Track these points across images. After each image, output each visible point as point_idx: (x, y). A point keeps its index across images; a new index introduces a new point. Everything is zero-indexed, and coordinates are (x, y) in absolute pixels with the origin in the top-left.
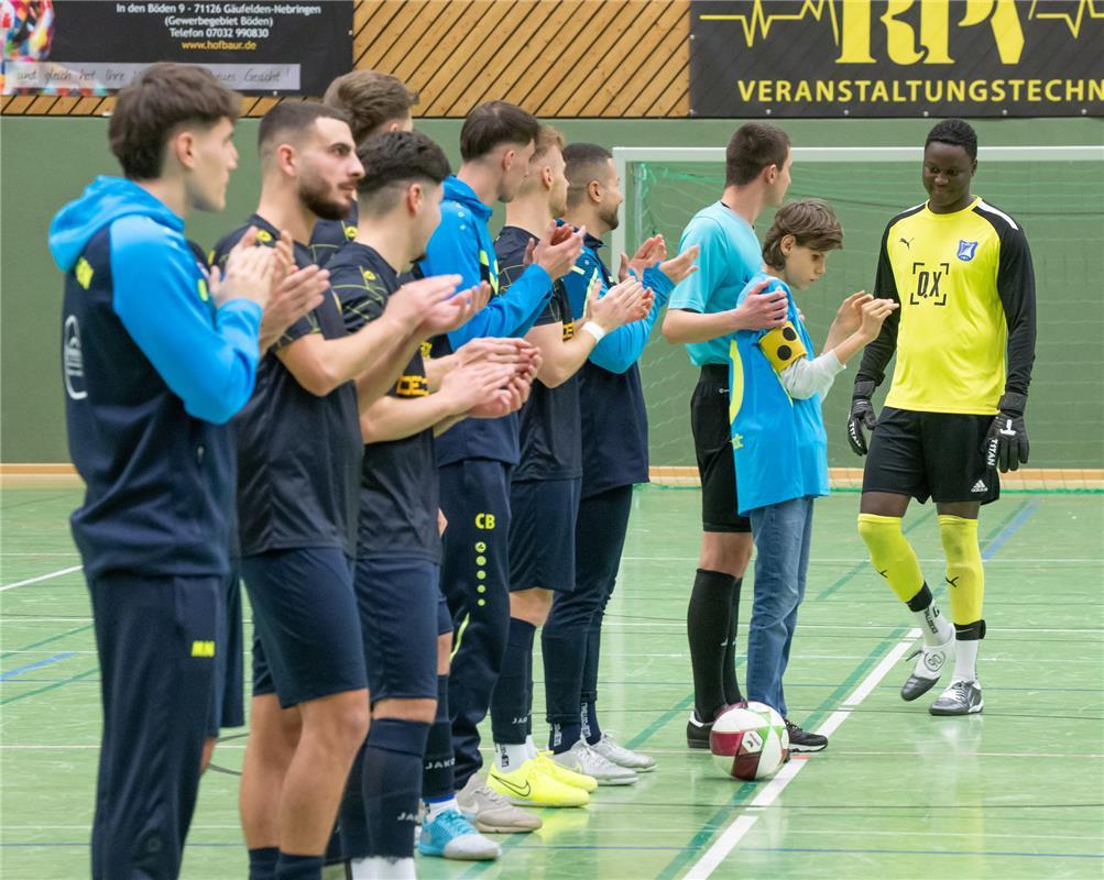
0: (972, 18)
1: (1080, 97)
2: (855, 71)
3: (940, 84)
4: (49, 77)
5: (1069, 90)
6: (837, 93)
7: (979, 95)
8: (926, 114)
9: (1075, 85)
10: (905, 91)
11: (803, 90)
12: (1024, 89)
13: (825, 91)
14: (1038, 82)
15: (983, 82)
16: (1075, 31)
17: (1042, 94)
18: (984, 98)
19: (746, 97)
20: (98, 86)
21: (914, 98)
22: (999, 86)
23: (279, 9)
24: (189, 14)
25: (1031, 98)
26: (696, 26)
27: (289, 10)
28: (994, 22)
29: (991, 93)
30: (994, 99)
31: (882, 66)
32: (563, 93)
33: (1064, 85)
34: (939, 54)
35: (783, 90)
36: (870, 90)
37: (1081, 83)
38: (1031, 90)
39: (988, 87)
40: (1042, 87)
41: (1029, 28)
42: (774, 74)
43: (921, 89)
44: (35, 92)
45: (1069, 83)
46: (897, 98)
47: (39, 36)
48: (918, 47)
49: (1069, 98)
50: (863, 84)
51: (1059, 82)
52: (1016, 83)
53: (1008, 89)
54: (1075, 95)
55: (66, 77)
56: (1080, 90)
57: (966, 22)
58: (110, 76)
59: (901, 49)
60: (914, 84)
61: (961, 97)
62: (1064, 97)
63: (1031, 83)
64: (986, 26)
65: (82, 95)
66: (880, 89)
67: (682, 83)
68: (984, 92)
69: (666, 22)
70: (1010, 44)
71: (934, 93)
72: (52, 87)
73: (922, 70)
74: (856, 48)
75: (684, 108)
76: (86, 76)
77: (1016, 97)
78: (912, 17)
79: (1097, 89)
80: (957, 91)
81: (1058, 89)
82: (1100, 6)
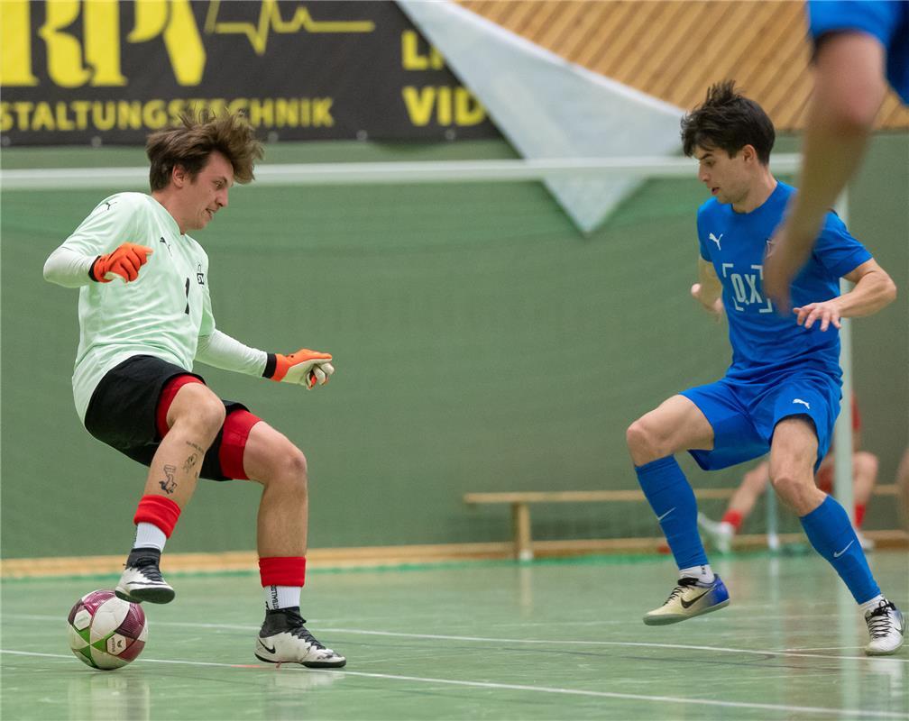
1: (269, 122)
2: (15, 93)
3: (111, 106)
5: (257, 112)
7: (157, 120)
8: (96, 141)
9: (262, 105)
10: (71, 115)
15: (160, 104)
16: (260, 45)
18: (162, 122)
21: (82, 123)
22: (178, 108)
28: (171, 35)
29: (170, 117)
31: (45, 89)
33: (249, 109)
36: (31, 115)
37: (269, 104)
39: (166, 109)
40: (227, 108)
41: (210, 42)
43: (90, 115)
45: (255, 104)
46: (63, 124)
48: (85, 65)
49: (256, 122)
50: (23, 108)
51: (243, 103)
52: (197, 105)
56: (268, 113)
57: (136, 36)
59: (65, 69)
60: (81, 107)
61: (136, 123)
63: (215, 104)
64: (158, 41)
66: (43, 116)
68: (162, 116)
70: (188, 61)
71: (104, 116)
73: (88, 92)
74: (13, 68)
78: (76, 29)
79: (288, 112)
80: (130, 115)
81: (247, 112)
82: (287, 12)
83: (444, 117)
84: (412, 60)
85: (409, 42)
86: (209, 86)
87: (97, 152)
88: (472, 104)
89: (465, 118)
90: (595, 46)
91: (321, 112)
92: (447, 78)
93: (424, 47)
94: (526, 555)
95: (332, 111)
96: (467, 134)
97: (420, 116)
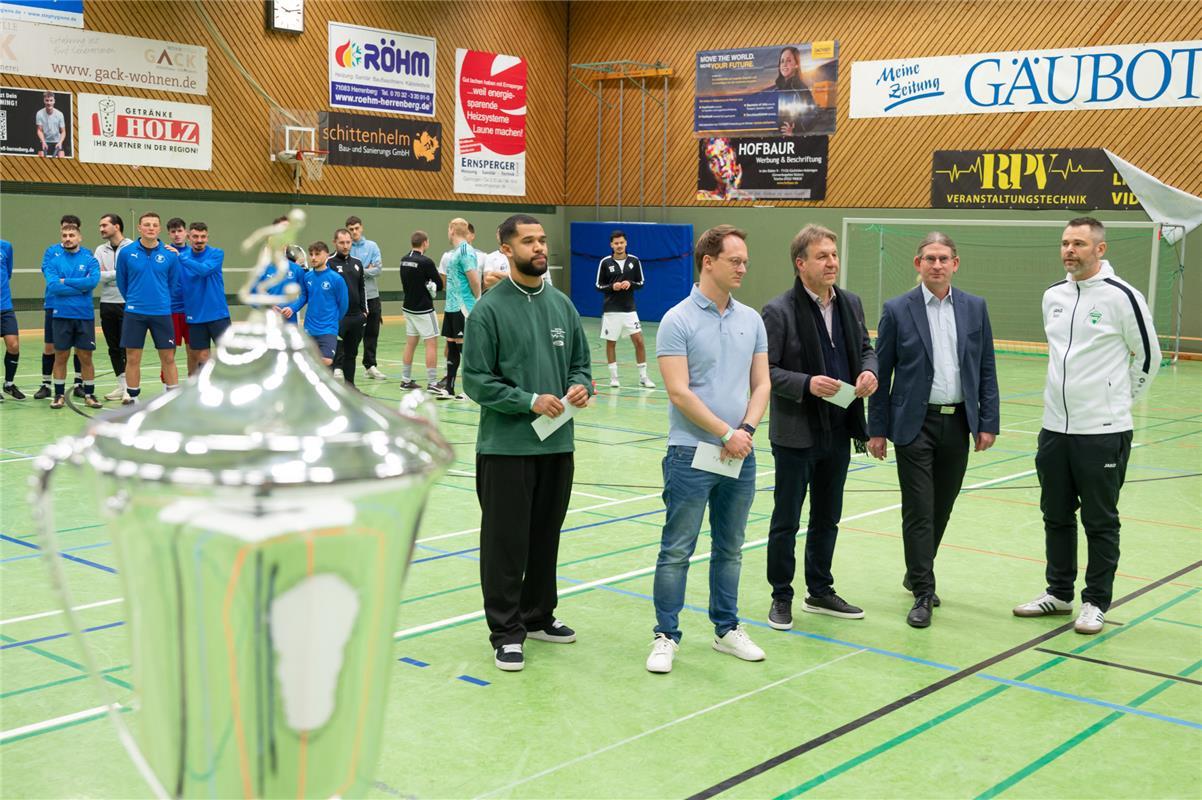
0: (1029, 172)
1: (1066, 202)
2: (988, 191)
3: (1016, 196)
4: (740, 194)
5: (1062, 199)
6: (981, 200)
8: (1011, 208)
9: (1064, 198)
10: (1004, 199)
11: (969, 198)
12: (1045, 199)
13: (977, 199)
14: (1051, 196)
15: (1031, 196)
16: (1065, 177)
17: (1052, 201)
18: (1031, 202)
19: (950, 201)
20: (753, 197)
21: (1007, 201)
22: (1037, 198)
23: (805, 170)
24: (780, 173)
25: (1048, 202)
26: (934, 175)
27: (808, 171)
28: (1037, 173)
29: (1034, 200)
30: (1035, 202)
31: (996, 190)
32: (890, 200)
33: (1060, 198)
34: (1016, 186)
35: (962, 198)
36: (992, 199)
37: (1066, 197)
38: (1048, 199)
39: (1033, 198)
40: (1052, 198)
41: (1049, 176)
42: (959, 192)
43: (1009, 199)
44: (736, 199)
45: (1062, 197)
46: (1001, 202)
47: (738, 181)
48: (1010, 183)
49: (1061, 202)
50: (989, 196)
51: (1058, 196)
52: (1043, 197)
53: (1040, 199)
54: (1064, 201)
55: (744, 194)
56: (1066, 200)
57: (1025, 174)
58: (756, 194)
59: (1003, 184)
60: (1007, 196)
61: (1023, 201)
63: (1048, 197)
64: (1033, 175)
65: (749, 200)
66: (995, 199)
67: (929, 196)
68: (1031, 200)
69: (924, 174)
70: (1042, 182)
71: (1014, 200)
72: (741, 197)
73: (1010, 191)
74: (988, 184)
75: (929, 205)
76: (751, 193)
77: (1043, 202)
78: (1008, 171)
79: (1072, 199)
80: (1022, 199)
81: (1058, 199)
82: (1075, 167)
83: (1125, 202)
84: (1116, 183)
85: (1116, 175)
86: (1047, 191)
87: (1010, 211)
88: (1135, 199)
89: (1131, 202)
90: (1182, 178)
91: (1083, 199)
92: (1126, 189)
93: (1120, 179)
95: (1086, 199)
96: (1132, 208)
97: (1116, 201)
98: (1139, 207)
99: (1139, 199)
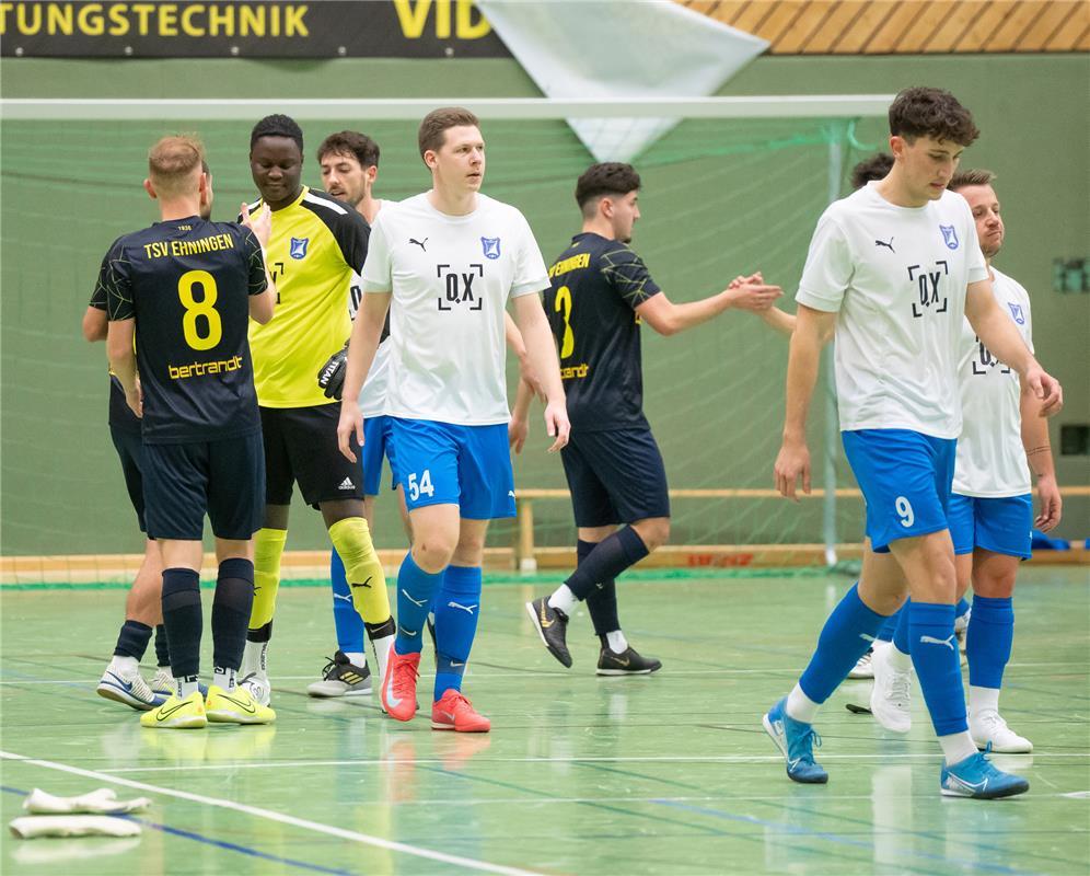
1: (230, 31)
3: (37, 10)
5: (215, 20)
7: (93, 26)
8: (19, 51)
9: (222, 13)
12: (153, 19)
14: (173, 8)
15: (97, 8)
17: (178, 25)
18: (99, 30)
22: (120, 13)
25: (164, 31)
29: (109, 23)
30: (115, 31)
33: (206, 15)
37: (230, 10)
38: (164, 20)
39: (105, 14)
40: (178, 14)
43: (11, 17)
45: (214, 10)
49: (214, 31)
51: (199, 9)
52: (143, 10)
53: (133, 18)
54: (222, 27)
56: (229, 20)
61: (67, 28)
62: (207, 29)
63: (164, 10)
68: (99, 21)
71: (29, 22)
77: (144, 29)
79: (253, 22)
80: (60, 19)
81: (200, 20)
83: (443, 30)
88: (476, 16)
89: (466, 31)
91: (295, 21)
94: (529, 564)
95: (304, 20)
96: (467, 49)
97: (412, 27)
98: (493, 46)
99: (493, 20)
